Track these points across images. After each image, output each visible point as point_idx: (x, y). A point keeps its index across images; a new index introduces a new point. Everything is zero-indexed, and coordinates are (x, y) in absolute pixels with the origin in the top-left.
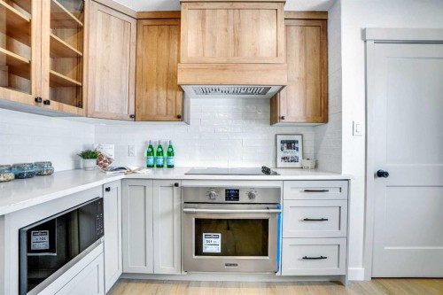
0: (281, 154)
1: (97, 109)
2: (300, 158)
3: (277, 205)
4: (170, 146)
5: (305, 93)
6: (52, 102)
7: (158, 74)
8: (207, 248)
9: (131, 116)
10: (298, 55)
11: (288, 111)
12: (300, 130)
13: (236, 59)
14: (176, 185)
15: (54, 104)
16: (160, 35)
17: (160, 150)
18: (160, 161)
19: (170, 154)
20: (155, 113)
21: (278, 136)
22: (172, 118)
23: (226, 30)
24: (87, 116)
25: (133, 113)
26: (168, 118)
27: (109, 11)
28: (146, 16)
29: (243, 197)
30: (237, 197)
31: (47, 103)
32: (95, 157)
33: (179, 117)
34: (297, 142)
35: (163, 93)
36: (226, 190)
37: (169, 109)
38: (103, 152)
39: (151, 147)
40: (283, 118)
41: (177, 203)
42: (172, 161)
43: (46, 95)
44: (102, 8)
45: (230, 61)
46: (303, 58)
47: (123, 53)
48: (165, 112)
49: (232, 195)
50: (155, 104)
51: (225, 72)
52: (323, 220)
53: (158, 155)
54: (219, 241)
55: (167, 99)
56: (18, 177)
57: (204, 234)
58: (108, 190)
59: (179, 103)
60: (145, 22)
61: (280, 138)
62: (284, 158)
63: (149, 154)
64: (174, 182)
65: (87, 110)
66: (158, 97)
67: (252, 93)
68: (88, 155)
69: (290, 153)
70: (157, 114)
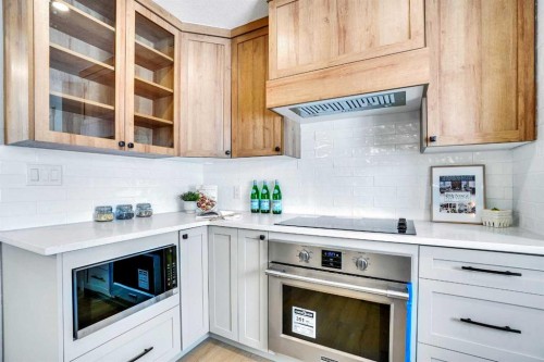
0: (439, 199)
1: (190, 148)
2: (480, 208)
3: (405, 284)
4: (277, 187)
5: (480, 91)
6: (135, 144)
7: (254, 99)
8: (297, 328)
9: (227, 153)
10: (462, 26)
11: (443, 127)
12: (477, 157)
13: (343, 59)
14: (262, 238)
15: (138, 147)
16: (255, 51)
17: (276, 191)
18: (265, 206)
19: (278, 196)
20: (251, 147)
21: (434, 169)
22: (270, 151)
23: (327, 20)
24: (179, 155)
25: (229, 149)
26: (265, 152)
27: (200, 38)
28: (240, 32)
29: (348, 265)
30: (338, 264)
31: (131, 146)
32: (194, 200)
33: (277, 149)
34: (473, 178)
35: (259, 122)
36: (323, 252)
37: (267, 140)
38: (206, 195)
39: (255, 188)
40: (432, 140)
41: (264, 261)
42: (277, 206)
43: (130, 138)
44: (194, 37)
45: (333, 64)
46: (475, 29)
47: (216, 82)
48: (262, 144)
49: (332, 260)
50: (251, 135)
51: (326, 81)
52: (507, 329)
53: (264, 198)
54: (313, 322)
55: (264, 128)
56: (120, 218)
57: (294, 308)
58: (185, 237)
59: (278, 131)
60: (239, 40)
61: (437, 173)
62: (445, 206)
63: (253, 197)
64: (260, 234)
65: (179, 149)
66: (254, 127)
67: (380, 106)
68: (189, 197)
69: (457, 198)
70: (255, 147)
